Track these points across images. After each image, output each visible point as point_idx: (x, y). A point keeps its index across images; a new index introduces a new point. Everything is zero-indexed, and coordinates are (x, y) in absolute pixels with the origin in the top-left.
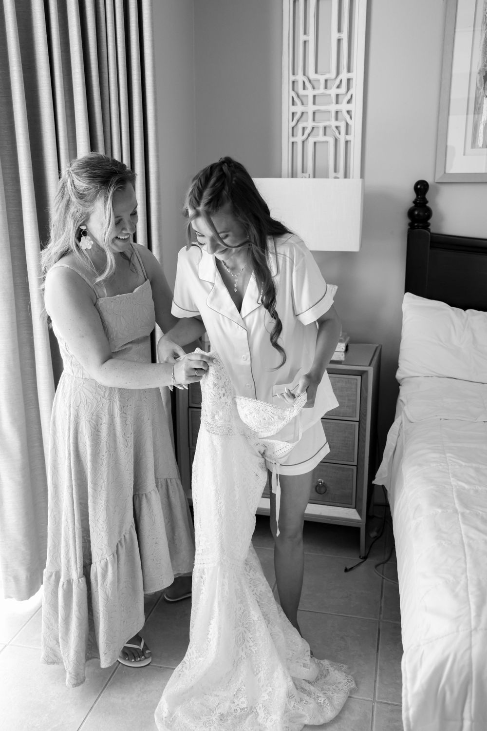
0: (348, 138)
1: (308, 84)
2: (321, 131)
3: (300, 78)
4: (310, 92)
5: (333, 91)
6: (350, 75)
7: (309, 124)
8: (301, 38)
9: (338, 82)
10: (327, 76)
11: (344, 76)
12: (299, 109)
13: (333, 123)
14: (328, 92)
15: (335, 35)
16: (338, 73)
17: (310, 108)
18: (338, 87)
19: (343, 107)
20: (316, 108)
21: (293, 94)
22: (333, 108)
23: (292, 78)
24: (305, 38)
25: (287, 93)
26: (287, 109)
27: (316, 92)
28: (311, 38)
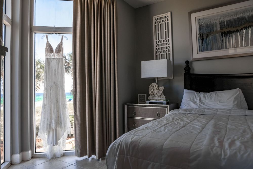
0: (169, 52)
1: (159, 42)
2: (163, 52)
3: (157, 40)
4: (160, 43)
5: (165, 43)
6: (169, 39)
7: (160, 50)
8: (157, 32)
9: (166, 40)
10: (163, 39)
11: (167, 39)
12: (158, 47)
13: (165, 50)
14: (164, 43)
15: (165, 31)
16: (166, 38)
17: (160, 47)
18: (166, 41)
19: (168, 46)
20: (161, 47)
21: (156, 44)
22: (165, 46)
23: (156, 41)
24: (158, 32)
25: (155, 44)
26: (155, 48)
27: (161, 43)
28: (160, 32)
